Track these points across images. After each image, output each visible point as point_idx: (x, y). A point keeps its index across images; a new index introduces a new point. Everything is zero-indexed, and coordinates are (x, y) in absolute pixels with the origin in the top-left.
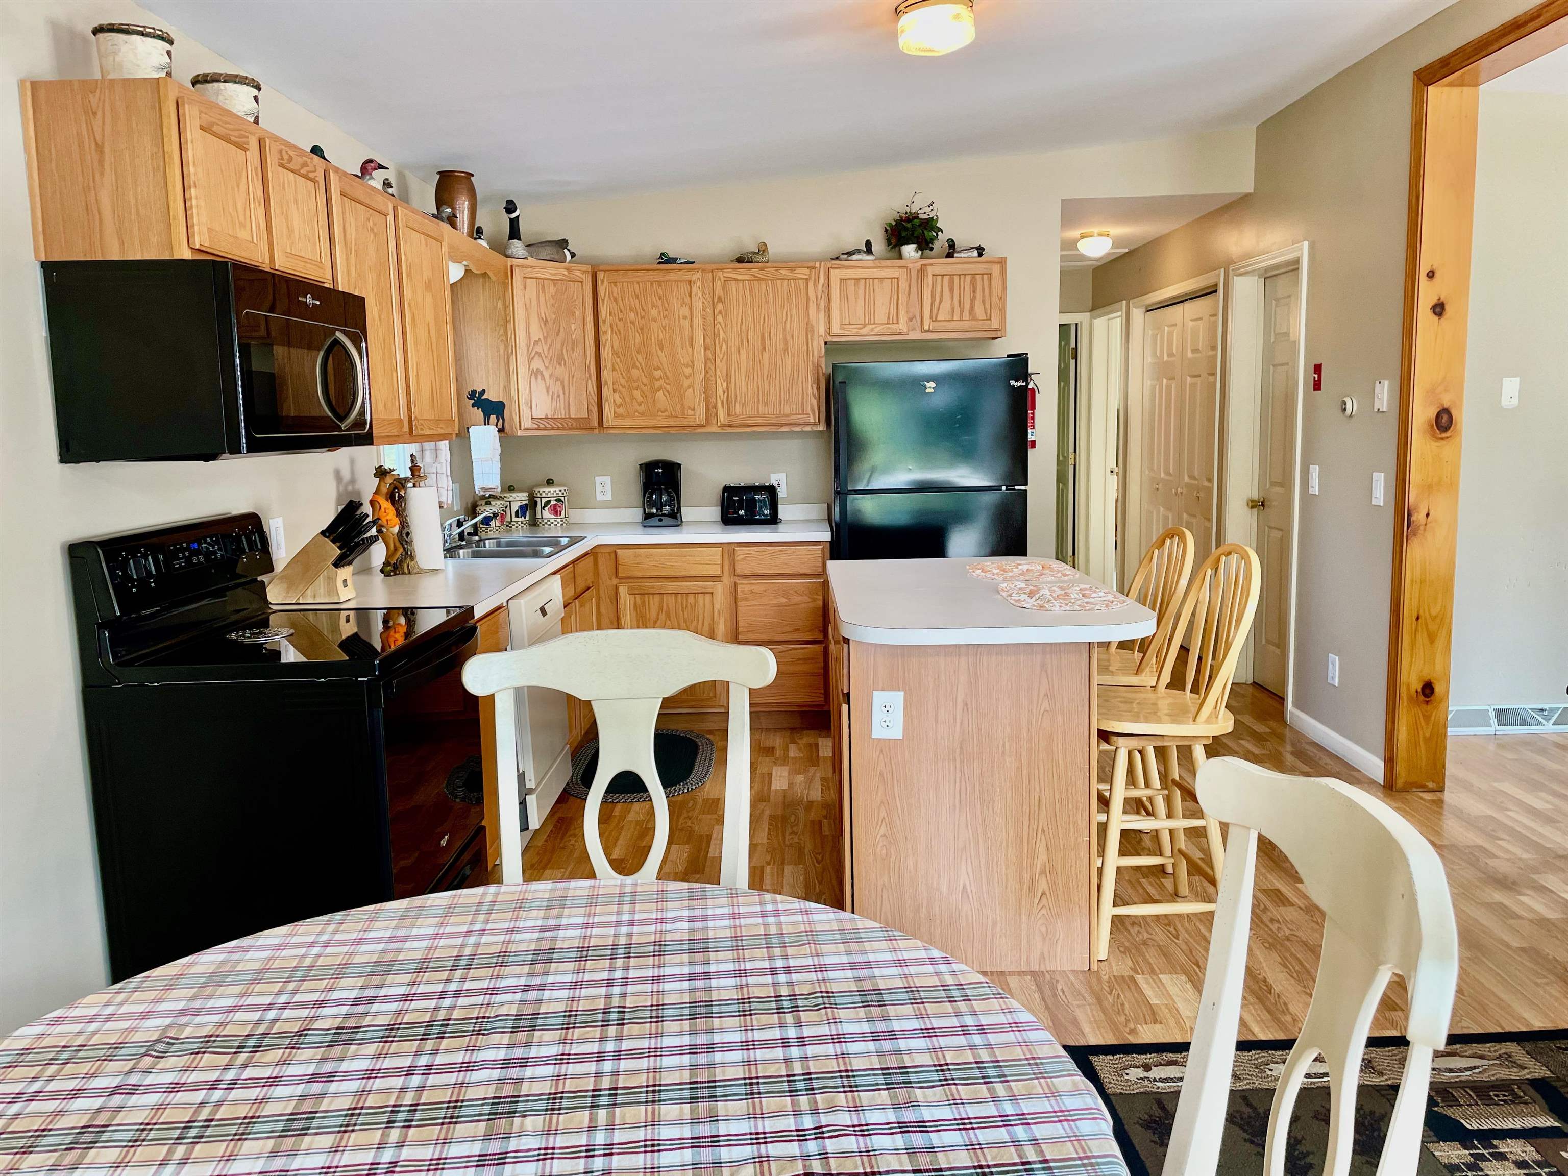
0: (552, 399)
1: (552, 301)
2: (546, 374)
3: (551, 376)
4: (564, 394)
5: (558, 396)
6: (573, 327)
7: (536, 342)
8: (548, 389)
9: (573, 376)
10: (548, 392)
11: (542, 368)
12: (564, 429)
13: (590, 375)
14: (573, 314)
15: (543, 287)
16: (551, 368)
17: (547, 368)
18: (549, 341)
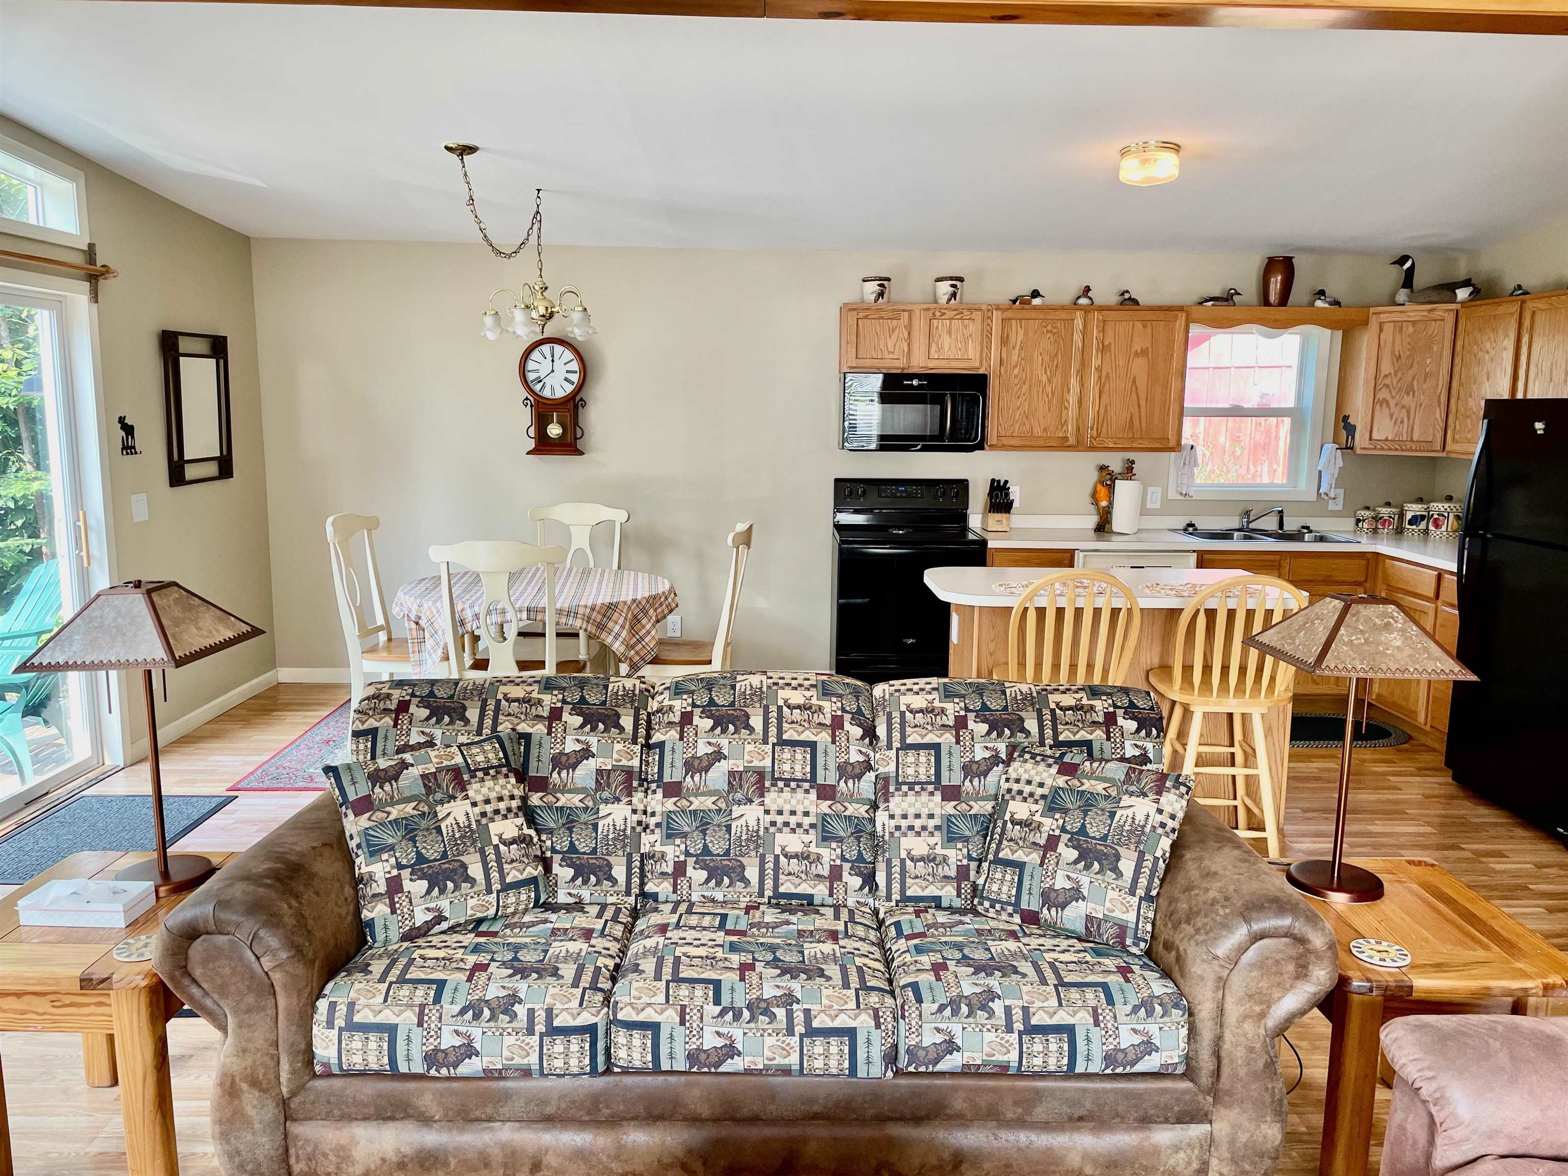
0: (1395, 423)
1: (1408, 340)
2: (1392, 403)
3: (1396, 405)
4: (1409, 419)
5: (1402, 422)
6: (1428, 361)
7: (1386, 376)
8: (1391, 416)
9: (1421, 405)
10: (1391, 419)
11: (1388, 397)
12: (1402, 450)
13: (1439, 403)
14: (1430, 349)
15: (1401, 328)
16: (1397, 397)
17: (1393, 397)
18: (1399, 375)
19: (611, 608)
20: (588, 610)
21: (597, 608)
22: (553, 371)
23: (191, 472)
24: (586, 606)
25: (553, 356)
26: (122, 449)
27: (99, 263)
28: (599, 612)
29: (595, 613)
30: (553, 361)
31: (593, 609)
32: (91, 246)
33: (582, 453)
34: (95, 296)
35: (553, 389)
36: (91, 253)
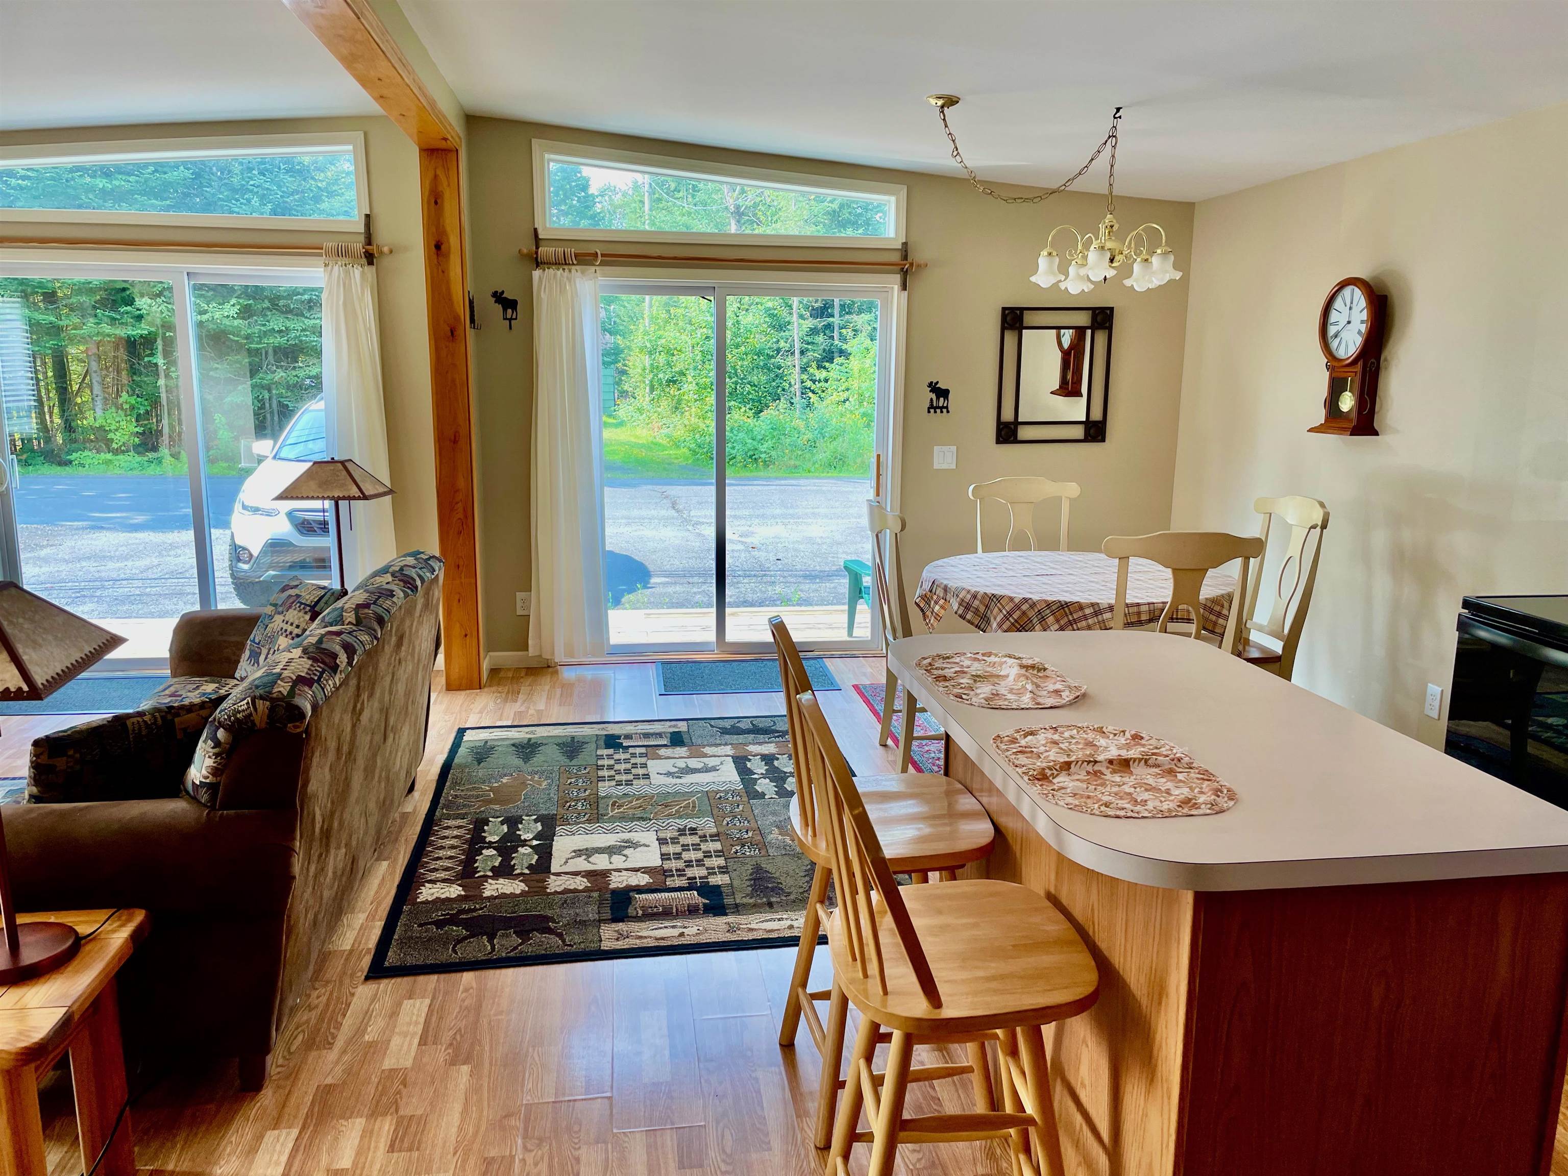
19: (994, 599)
20: (969, 596)
21: (979, 597)
22: (1349, 322)
23: (1024, 433)
24: (969, 592)
25: (1352, 303)
26: (929, 408)
27: (910, 260)
28: (981, 602)
29: (976, 603)
30: (1350, 308)
31: (975, 596)
32: (905, 244)
33: (1376, 433)
34: (904, 287)
35: (1347, 346)
36: (905, 252)
